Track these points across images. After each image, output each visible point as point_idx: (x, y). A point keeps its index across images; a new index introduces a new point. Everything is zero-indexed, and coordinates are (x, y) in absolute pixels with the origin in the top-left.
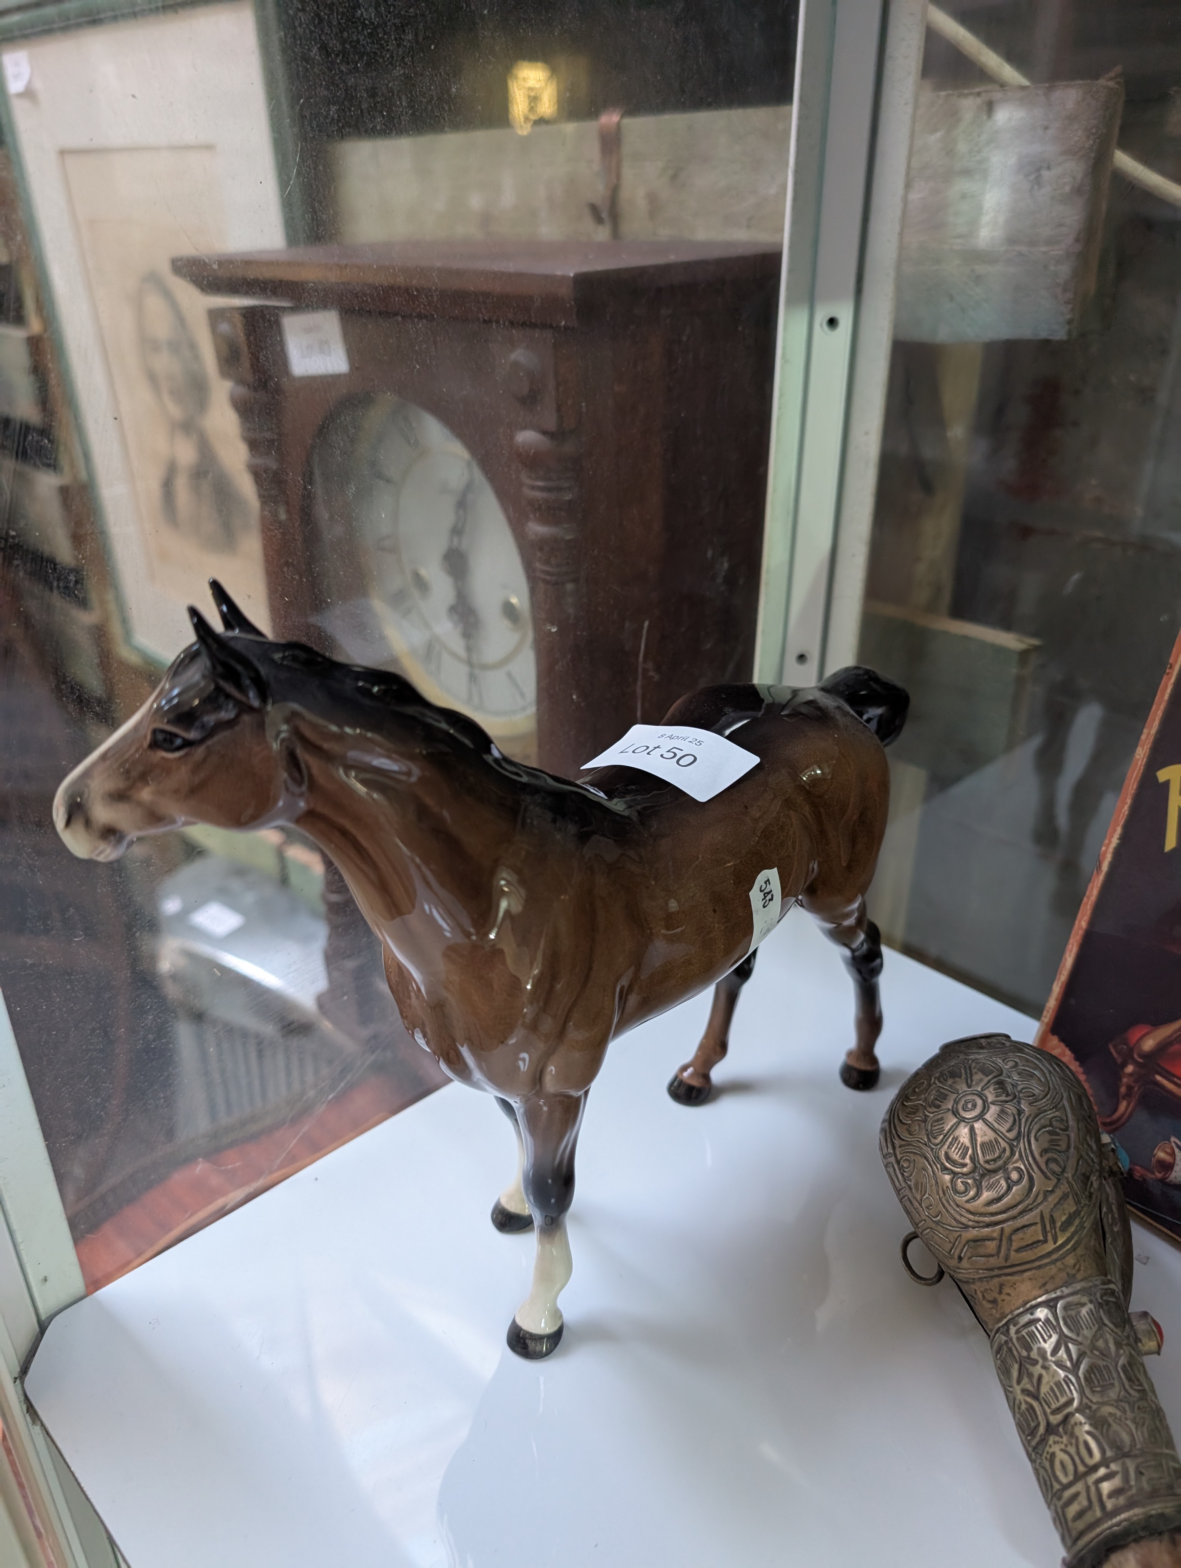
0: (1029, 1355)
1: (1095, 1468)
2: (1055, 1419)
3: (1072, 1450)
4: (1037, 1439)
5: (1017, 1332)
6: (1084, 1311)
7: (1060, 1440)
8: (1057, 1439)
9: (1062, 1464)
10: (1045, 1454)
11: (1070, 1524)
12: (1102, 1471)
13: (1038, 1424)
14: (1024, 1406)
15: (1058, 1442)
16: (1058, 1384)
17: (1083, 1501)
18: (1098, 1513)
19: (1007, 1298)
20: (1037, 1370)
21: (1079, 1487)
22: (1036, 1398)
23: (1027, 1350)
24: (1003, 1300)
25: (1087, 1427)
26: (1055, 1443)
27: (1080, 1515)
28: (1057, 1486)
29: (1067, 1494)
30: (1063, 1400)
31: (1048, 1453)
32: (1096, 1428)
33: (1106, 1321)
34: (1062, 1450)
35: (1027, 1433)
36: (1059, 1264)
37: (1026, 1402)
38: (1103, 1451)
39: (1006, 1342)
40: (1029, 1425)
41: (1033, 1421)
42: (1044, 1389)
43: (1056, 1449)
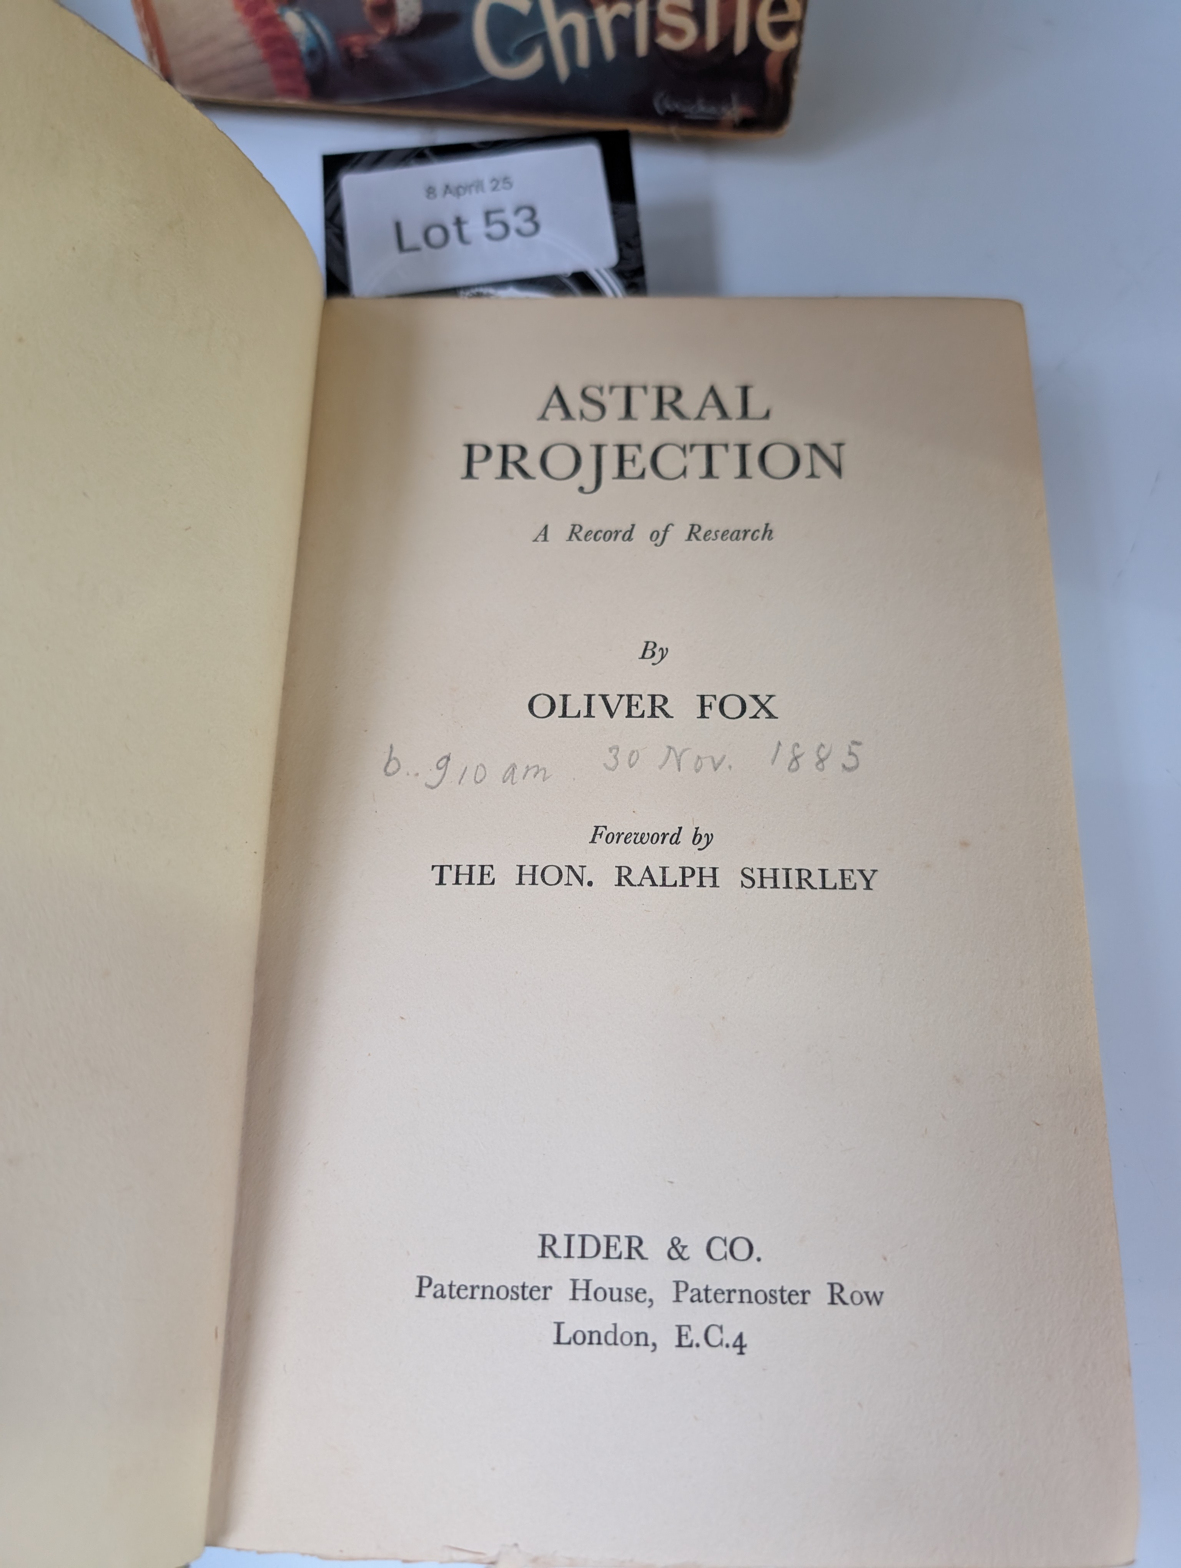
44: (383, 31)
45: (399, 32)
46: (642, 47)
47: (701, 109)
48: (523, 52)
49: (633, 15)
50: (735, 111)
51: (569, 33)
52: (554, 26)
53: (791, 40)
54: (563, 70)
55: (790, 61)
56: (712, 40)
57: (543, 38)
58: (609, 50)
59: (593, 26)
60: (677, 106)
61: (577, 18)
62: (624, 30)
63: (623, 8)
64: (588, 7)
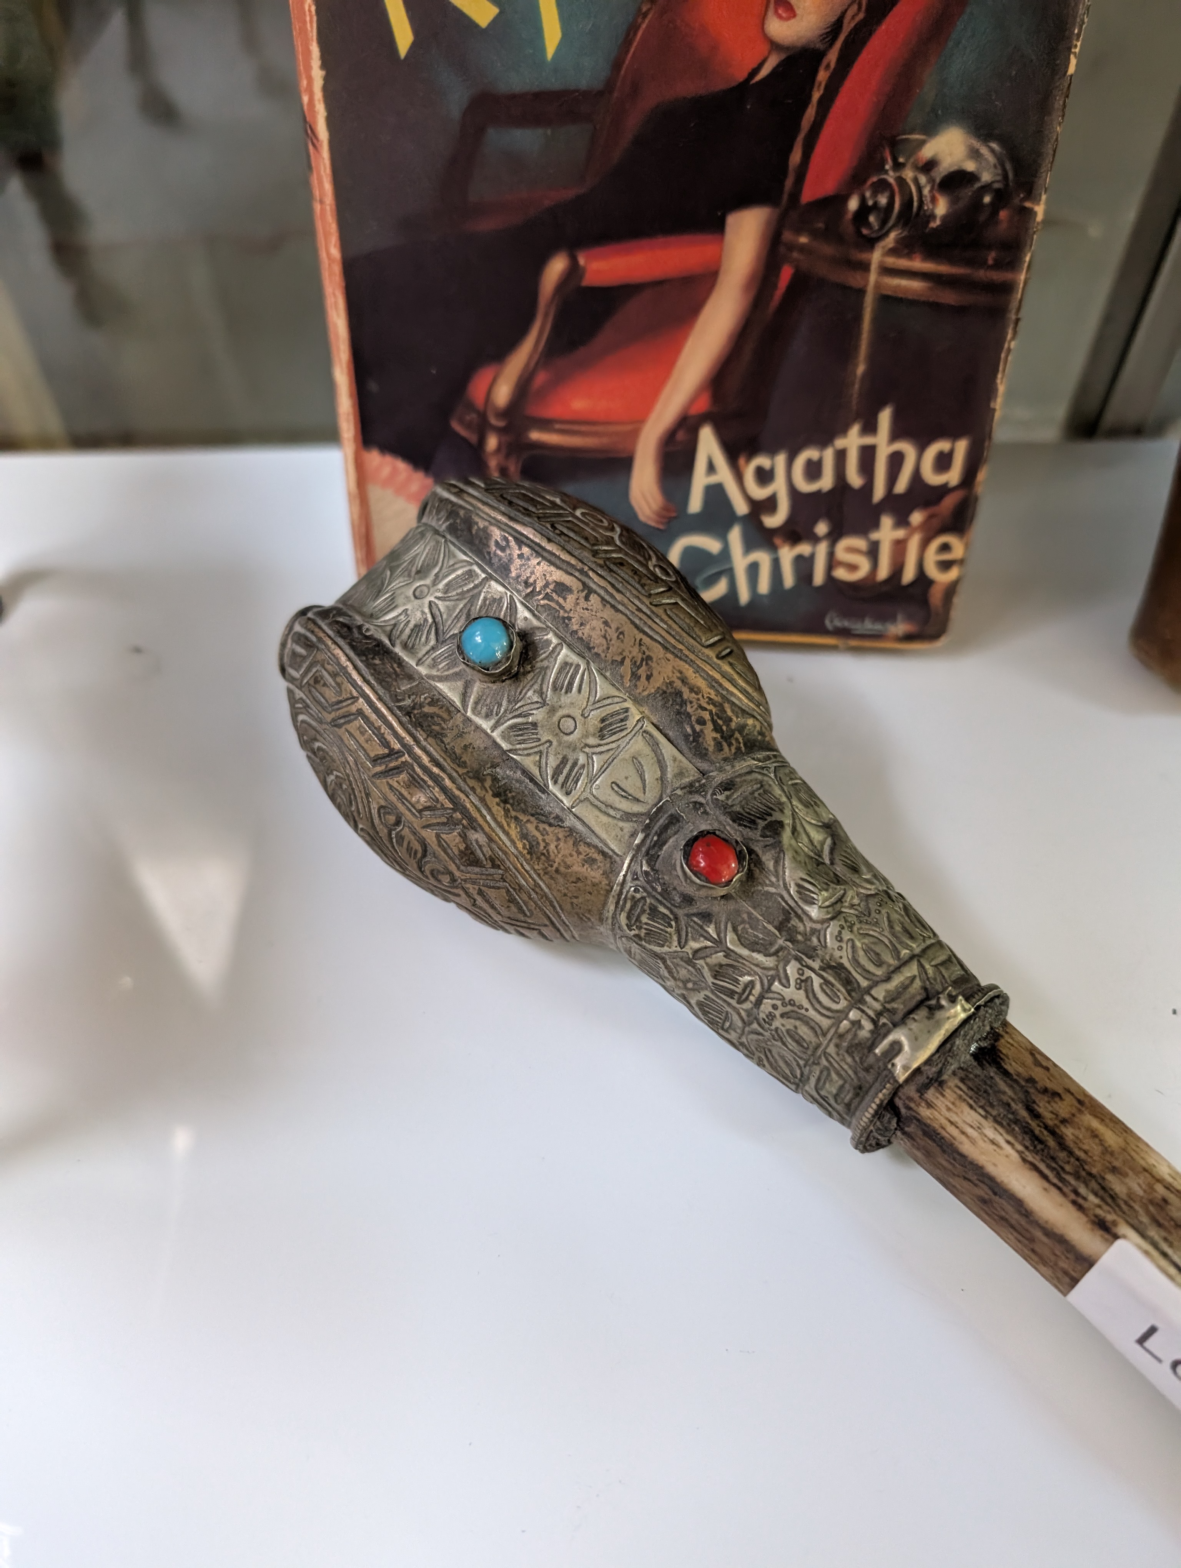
46: (819, 579)
47: (869, 625)
49: (813, 554)
50: (900, 627)
51: (753, 570)
52: (740, 561)
53: (953, 574)
54: (745, 598)
55: (951, 590)
56: (883, 572)
57: (730, 573)
58: (789, 580)
59: (776, 562)
60: (846, 624)
61: (763, 558)
62: (804, 565)
63: (804, 549)
64: (773, 548)
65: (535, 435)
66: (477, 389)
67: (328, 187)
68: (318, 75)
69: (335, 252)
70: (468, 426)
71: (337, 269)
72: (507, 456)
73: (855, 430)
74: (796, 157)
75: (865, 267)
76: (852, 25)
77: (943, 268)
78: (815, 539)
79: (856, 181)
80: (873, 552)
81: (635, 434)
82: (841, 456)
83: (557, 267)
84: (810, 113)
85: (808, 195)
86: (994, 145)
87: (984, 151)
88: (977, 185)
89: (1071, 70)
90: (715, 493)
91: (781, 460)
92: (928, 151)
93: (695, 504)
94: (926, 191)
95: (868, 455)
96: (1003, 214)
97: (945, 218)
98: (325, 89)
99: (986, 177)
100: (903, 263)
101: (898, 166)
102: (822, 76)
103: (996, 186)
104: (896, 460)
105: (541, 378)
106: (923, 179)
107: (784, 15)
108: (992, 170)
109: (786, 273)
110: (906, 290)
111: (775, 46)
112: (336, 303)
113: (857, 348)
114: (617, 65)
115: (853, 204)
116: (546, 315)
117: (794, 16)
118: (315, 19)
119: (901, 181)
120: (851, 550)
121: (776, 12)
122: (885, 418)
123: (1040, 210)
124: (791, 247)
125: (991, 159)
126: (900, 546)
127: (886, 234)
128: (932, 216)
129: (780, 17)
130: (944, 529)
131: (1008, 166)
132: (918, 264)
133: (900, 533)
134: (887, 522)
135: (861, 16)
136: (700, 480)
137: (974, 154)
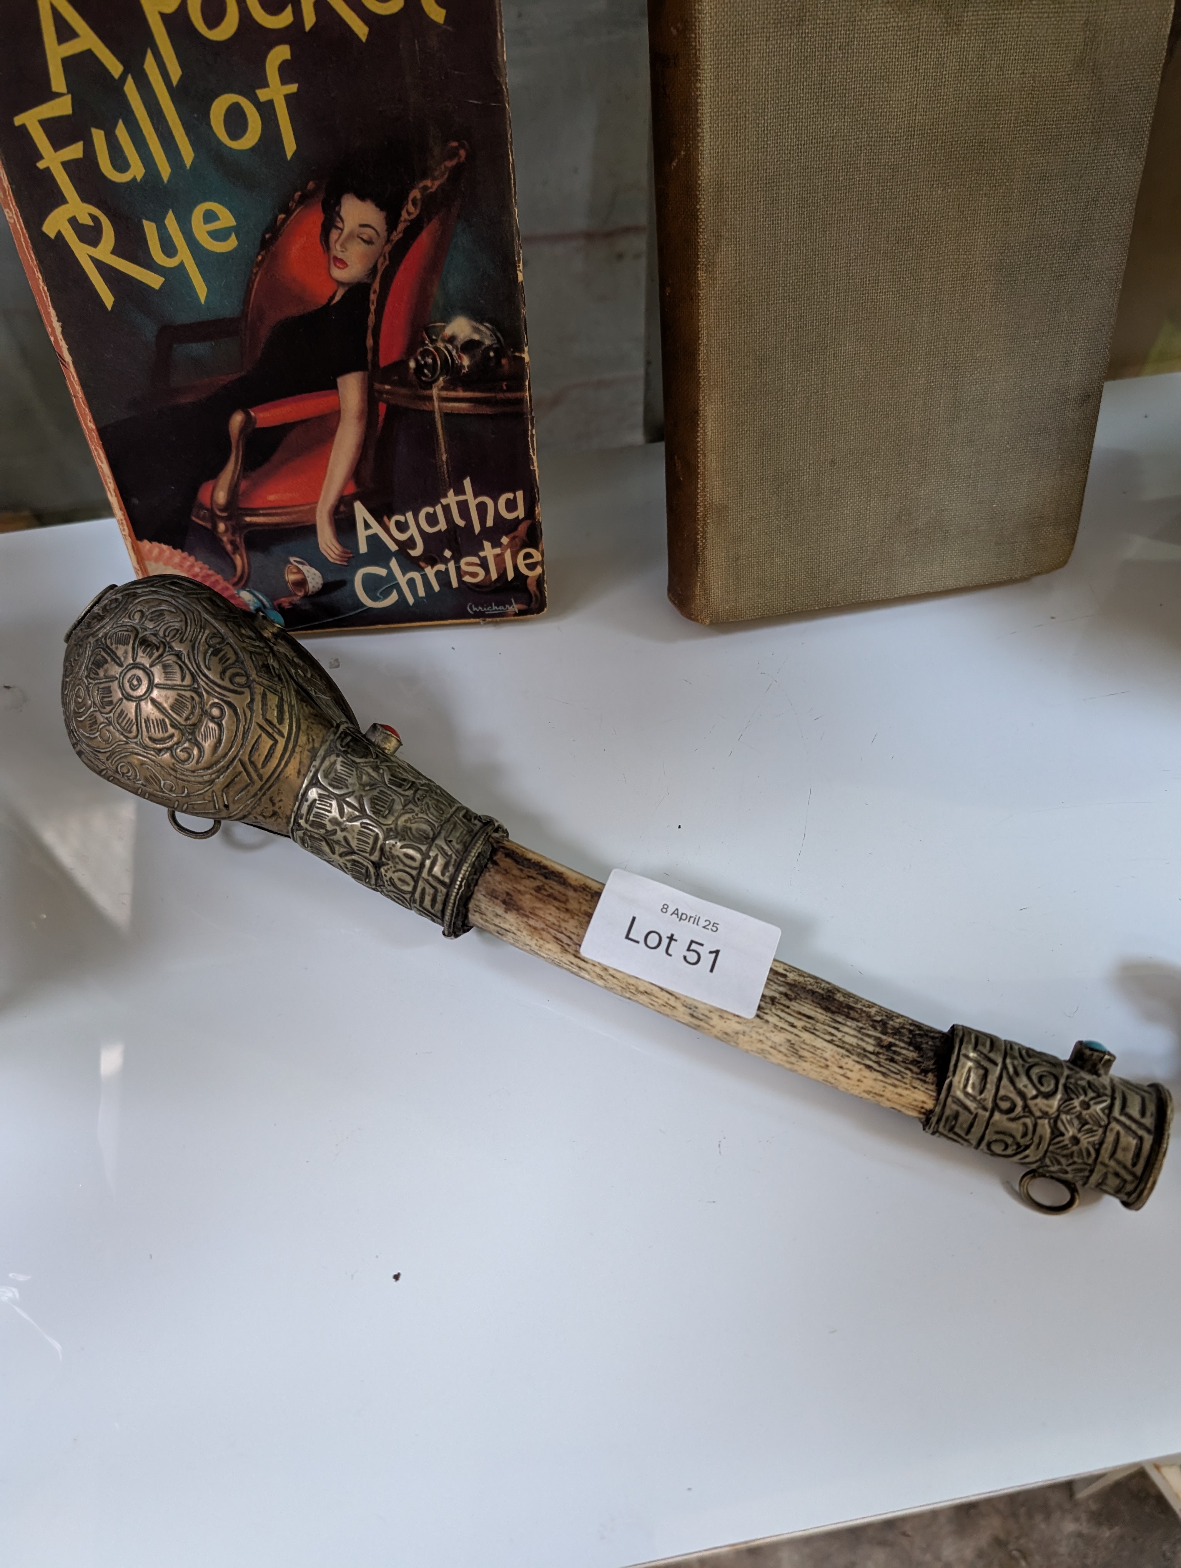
0: (326, 830)
1: (422, 865)
2: (375, 857)
3: (400, 866)
4: (373, 877)
5: (307, 821)
6: (339, 767)
7: (389, 867)
8: (386, 867)
9: (400, 879)
10: (386, 883)
11: (432, 911)
12: (428, 863)
13: (367, 868)
14: (349, 865)
15: (388, 869)
16: (360, 833)
17: (430, 891)
18: (444, 890)
19: (280, 803)
20: (340, 835)
21: (421, 884)
22: (353, 853)
23: (322, 828)
24: (280, 808)
25: (399, 844)
26: (386, 871)
27: (434, 901)
28: (407, 896)
29: (417, 895)
30: (371, 841)
31: (387, 881)
32: (405, 840)
33: (358, 760)
34: (394, 872)
35: (363, 879)
36: (298, 749)
37: (348, 861)
38: (419, 850)
39: (304, 834)
40: (361, 873)
41: (362, 869)
42: (354, 844)
43: (390, 874)
44: (301, 594)
45: (310, 593)
46: (455, 584)
47: (495, 609)
48: (386, 594)
49: (447, 569)
50: (515, 607)
51: (411, 583)
52: (402, 580)
53: (539, 570)
54: (411, 600)
55: (540, 581)
56: (494, 576)
57: (397, 587)
58: (437, 588)
59: (425, 578)
60: (480, 609)
61: (416, 575)
62: (442, 577)
63: (441, 567)
64: (420, 569)
65: (248, 519)
66: (204, 495)
67: (78, 388)
68: (57, 326)
69: (92, 425)
70: (203, 519)
71: (95, 434)
72: (233, 534)
73: (451, 493)
74: (370, 342)
75: (430, 398)
76: (383, 268)
77: (477, 395)
78: (445, 561)
79: (410, 352)
80: (484, 564)
81: (313, 511)
82: (447, 509)
83: (237, 419)
84: (372, 318)
85: (383, 363)
86: (487, 324)
87: (482, 328)
88: (483, 347)
89: (521, 277)
90: (373, 540)
91: (410, 515)
92: (449, 331)
93: (363, 548)
94: (454, 353)
95: (463, 507)
96: (504, 361)
97: (468, 367)
98: (63, 333)
99: (487, 342)
100: (452, 394)
101: (433, 341)
102: (373, 297)
103: (495, 346)
104: (482, 508)
105: (244, 485)
106: (450, 347)
107: (341, 266)
108: (490, 338)
109: (382, 408)
110: (459, 409)
111: (340, 284)
112: (99, 454)
113: (438, 444)
114: (246, 302)
115: (412, 364)
116: (237, 448)
117: (347, 266)
118: (48, 294)
119: (437, 349)
120: (469, 564)
121: (335, 265)
122: (467, 483)
123: (526, 356)
124: (381, 392)
125: (488, 332)
126: (499, 558)
127: (438, 379)
128: (462, 367)
129: (339, 268)
130: (525, 546)
131: (499, 334)
132: (461, 394)
133: (498, 551)
134: (487, 545)
135: (387, 262)
136: (362, 534)
137: (476, 330)
